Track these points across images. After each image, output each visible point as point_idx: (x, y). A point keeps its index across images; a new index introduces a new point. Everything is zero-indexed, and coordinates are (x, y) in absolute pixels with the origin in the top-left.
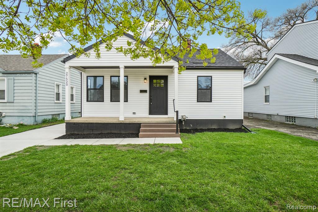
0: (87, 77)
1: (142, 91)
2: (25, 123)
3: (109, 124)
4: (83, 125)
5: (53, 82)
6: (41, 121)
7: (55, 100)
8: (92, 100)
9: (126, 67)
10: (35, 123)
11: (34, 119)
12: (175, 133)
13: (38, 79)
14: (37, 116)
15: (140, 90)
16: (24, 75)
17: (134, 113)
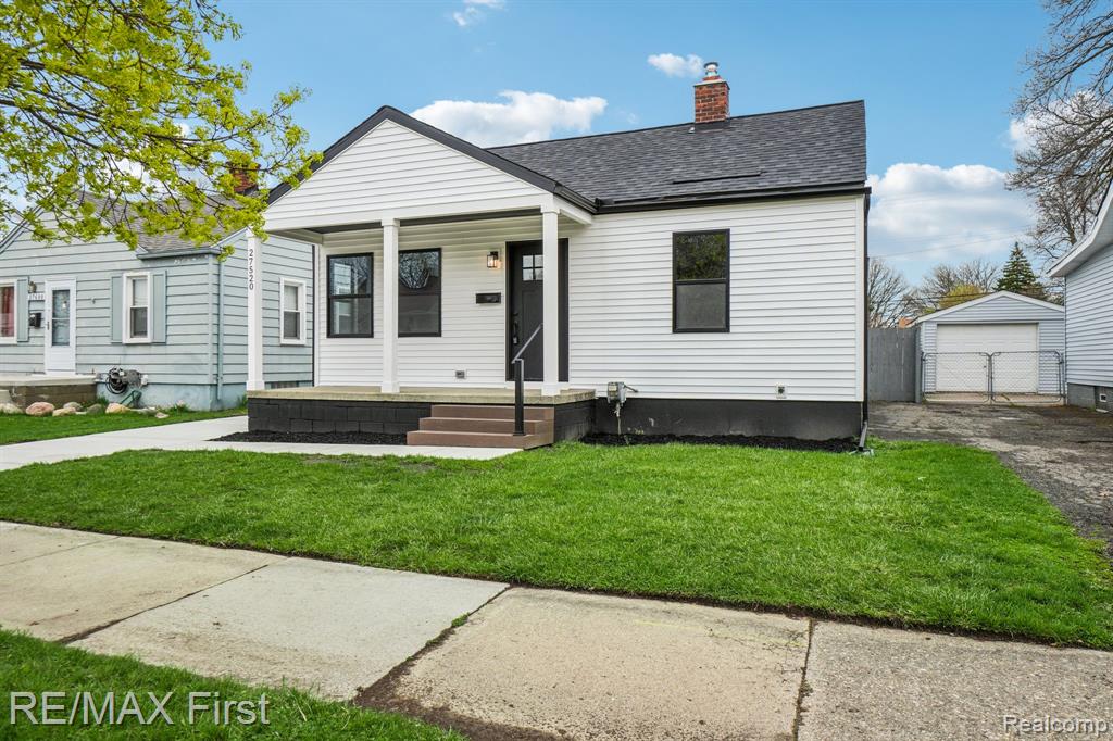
0: (329, 257)
1: (482, 299)
2: (191, 407)
3: (354, 404)
4: (290, 406)
5: (275, 278)
6: (235, 400)
7: (282, 336)
8: (356, 331)
9: (404, 223)
10: (217, 407)
11: (213, 392)
12: (510, 435)
13: (224, 271)
14: (220, 385)
15: (477, 295)
16: (189, 262)
17: (460, 375)
